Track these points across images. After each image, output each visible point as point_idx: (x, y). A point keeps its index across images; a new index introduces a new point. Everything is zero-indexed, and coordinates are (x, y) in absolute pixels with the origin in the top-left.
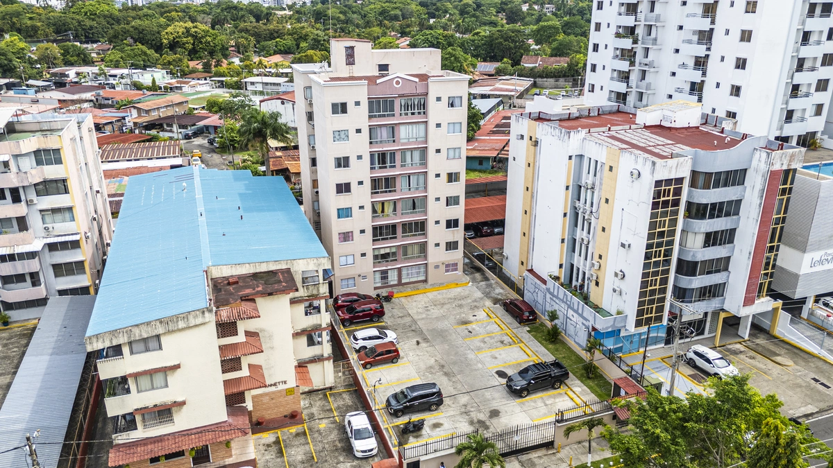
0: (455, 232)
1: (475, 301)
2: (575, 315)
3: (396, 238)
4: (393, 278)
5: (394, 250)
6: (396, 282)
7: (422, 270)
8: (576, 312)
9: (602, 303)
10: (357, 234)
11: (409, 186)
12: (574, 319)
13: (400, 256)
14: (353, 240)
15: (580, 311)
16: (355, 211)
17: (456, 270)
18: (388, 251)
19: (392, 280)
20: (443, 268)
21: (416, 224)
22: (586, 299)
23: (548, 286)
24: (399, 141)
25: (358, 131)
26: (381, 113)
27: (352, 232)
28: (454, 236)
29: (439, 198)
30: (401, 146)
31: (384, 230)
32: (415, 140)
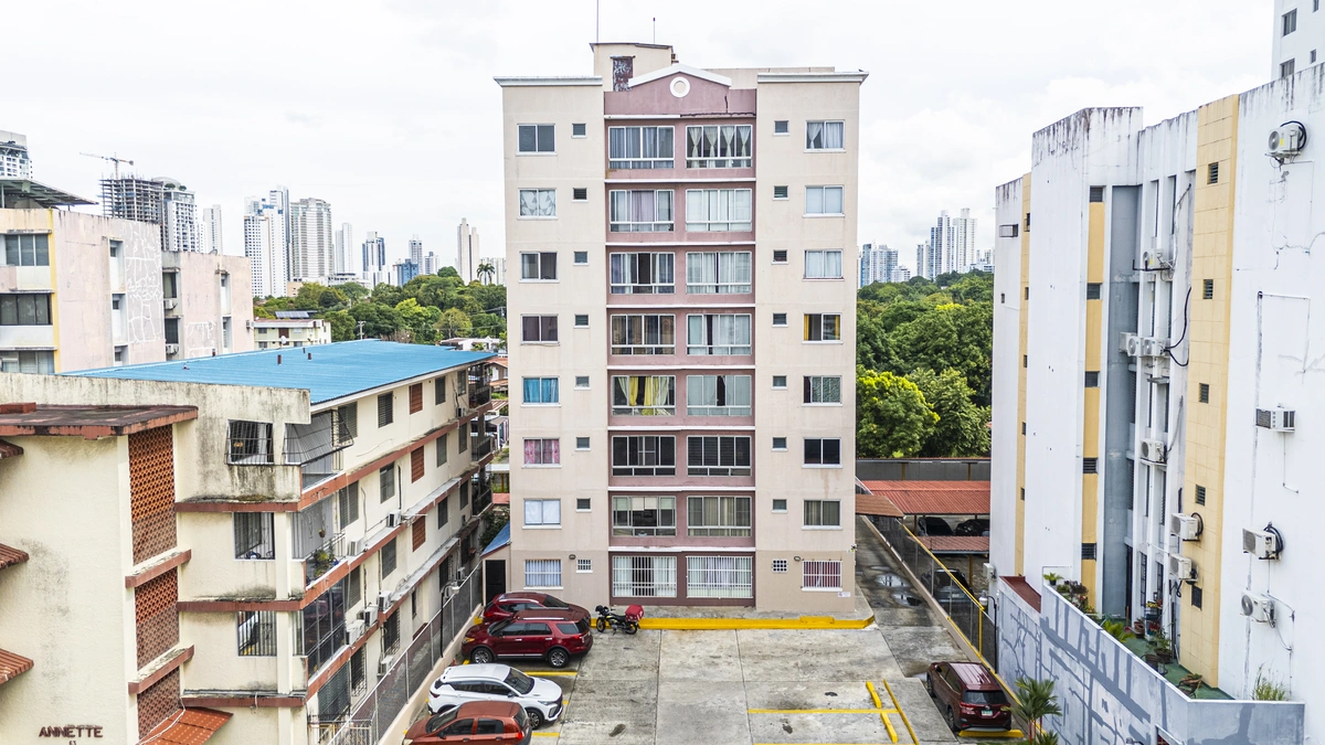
0: (831, 476)
1: (860, 662)
2: (1112, 701)
3: (672, 472)
4: (664, 579)
5: (667, 504)
6: (673, 594)
7: (744, 569)
8: (1112, 687)
9: (1215, 669)
10: (567, 447)
11: (710, 342)
12: (1108, 718)
13: (682, 522)
14: (558, 462)
15: (1122, 686)
16: (567, 387)
17: (835, 582)
18: (651, 504)
19: (661, 588)
20: (797, 572)
21: (727, 442)
22: (1164, 657)
23: (1043, 615)
24: (684, 228)
25: (580, 194)
26: (642, 159)
27: (557, 440)
28: (827, 487)
29: (785, 377)
30: (689, 239)
31: (641, 449)
32: (724, 228)
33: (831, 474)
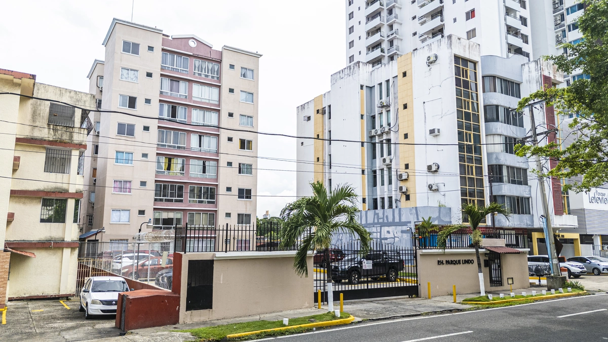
0: (248, 204)
3: (181, 201)
5: (178, 215)
7: (210, 245)
8: (392, 223)
11: (200, 146)
14: (130, 192)
16: (137, 158)
17: (248, 248)
18: (171, 215)
20: (234, 244)
21: (206, 189)
24: (192, 98)
25: (149, 75)
26: (175, 67)
27: (130, 182)
28: (246, 208)
29: (231, 163)
30: (193, 103)
31: (168, 190)
32: (207, 101)
33: (248, 202)
